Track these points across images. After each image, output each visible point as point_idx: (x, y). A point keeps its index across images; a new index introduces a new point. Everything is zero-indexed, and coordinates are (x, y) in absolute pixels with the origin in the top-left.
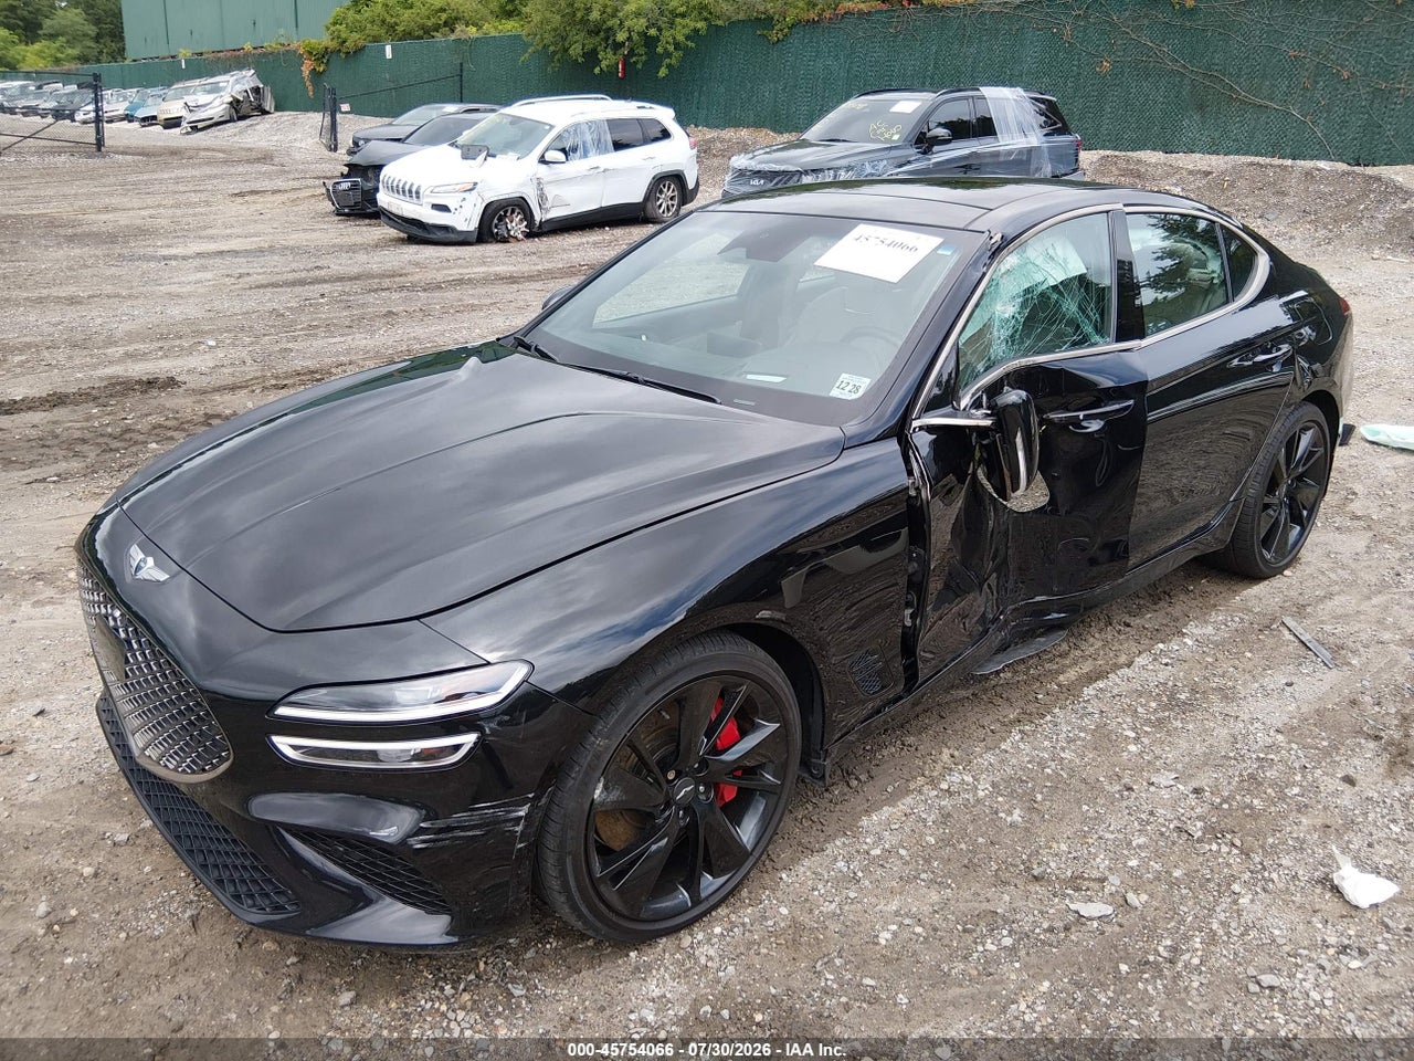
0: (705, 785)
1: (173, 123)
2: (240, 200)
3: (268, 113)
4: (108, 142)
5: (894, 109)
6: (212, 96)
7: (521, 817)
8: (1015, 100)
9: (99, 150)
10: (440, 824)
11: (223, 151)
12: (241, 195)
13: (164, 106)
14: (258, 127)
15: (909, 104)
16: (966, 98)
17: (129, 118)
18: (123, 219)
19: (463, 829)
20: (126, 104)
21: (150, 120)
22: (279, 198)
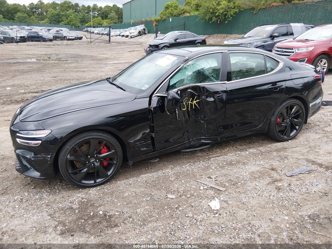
0: (98, 160)
1: (127, 36)
2: (129, 52)
3: (146, 34)
4: (111, 40)
5: (266, 29)
6: (135, 30)
7: (49, 157)
8: (300, 26)
9: (109, 42)
10: (36, 156)
11: (133, 42)
12: (130, 51)
13: (126, 33)
14: (143, 37)
15: (270, 28)
16: (286, 26)
17: (119, 35)
18: (105, 56)
19: (40, 158)
20: (119, 32)
21: (123, 36)
22: (138, 52)
